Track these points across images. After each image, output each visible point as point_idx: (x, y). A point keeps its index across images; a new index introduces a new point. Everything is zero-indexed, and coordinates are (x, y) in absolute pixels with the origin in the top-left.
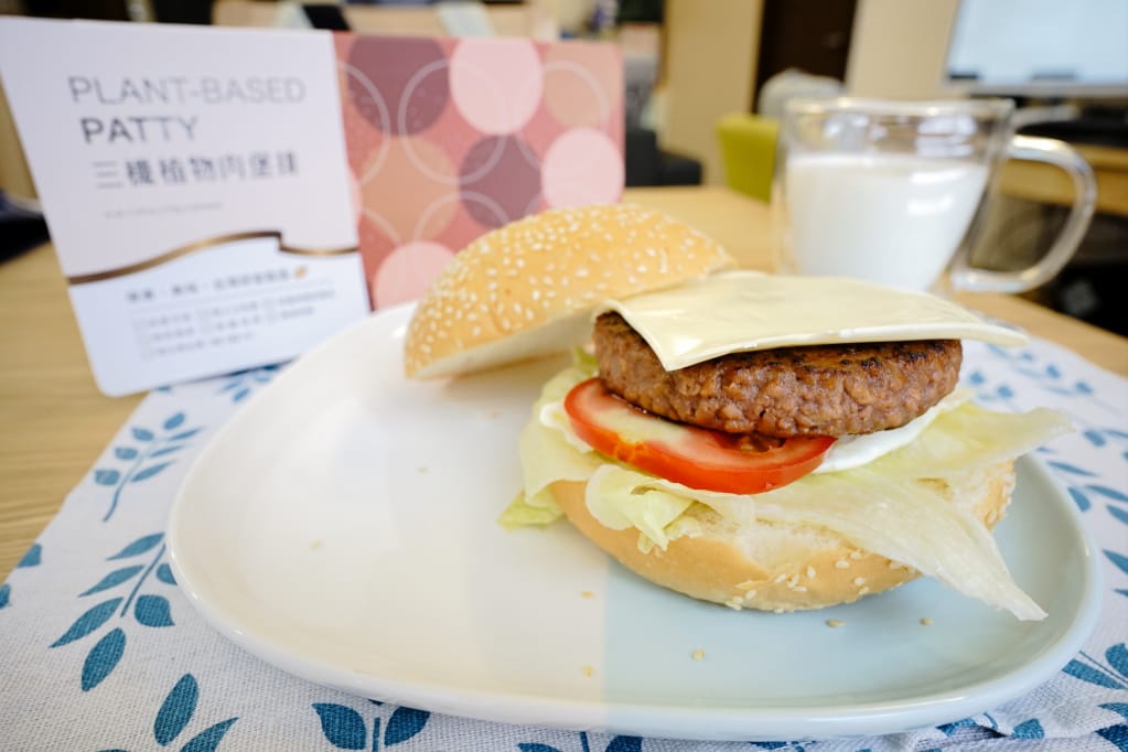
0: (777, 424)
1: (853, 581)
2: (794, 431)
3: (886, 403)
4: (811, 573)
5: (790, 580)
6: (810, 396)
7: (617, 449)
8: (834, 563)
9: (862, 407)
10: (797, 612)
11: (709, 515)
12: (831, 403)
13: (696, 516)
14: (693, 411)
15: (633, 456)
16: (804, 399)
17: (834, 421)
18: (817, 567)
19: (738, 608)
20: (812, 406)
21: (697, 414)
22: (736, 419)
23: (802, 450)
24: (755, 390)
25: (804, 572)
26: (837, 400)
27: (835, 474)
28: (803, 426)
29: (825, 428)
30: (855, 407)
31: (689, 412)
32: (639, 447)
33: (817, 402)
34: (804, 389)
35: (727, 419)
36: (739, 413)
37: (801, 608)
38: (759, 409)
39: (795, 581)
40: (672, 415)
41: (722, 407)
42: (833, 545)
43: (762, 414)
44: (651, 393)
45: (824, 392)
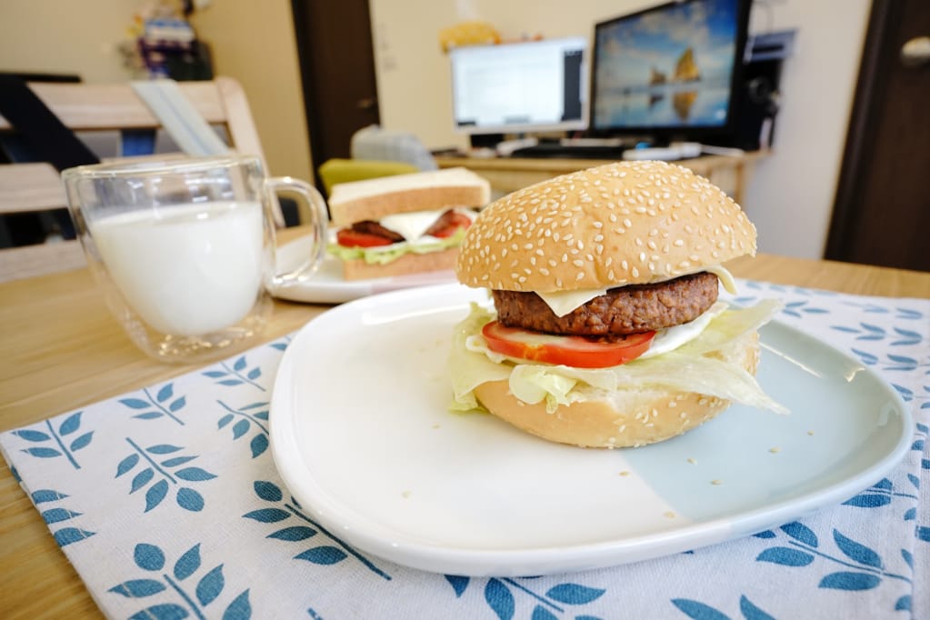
0: (622, 324)
1: (679, 416)
2: (632, 328)
3: (682, 305)
4: (655, 413)
5: (643, 418)
6: (640, 305)
7: (525, 353)
8: (667, 406)
9: (670, 308)
10: (648, 445)
11: (588, 389)
12: (652, 308)
13: (579, 391)
14: (570, 324)
15: (537, 355)
16: (636, 307)
17: (654, 318)
18: (658, 410)
19: (611, 448)
20: (641, 311)
21: (574, 325)
22: (598, 325)
23: (637, 340)
24: (607, 305)
25: (651, 413)
26: (655, 305)
27: (656, 357)
28: (637, 324)
29: (650, 324)
30: (666, 309)
31: (568, 325)
32: (540, 349)
33: (644, 308)
34: (636, 301)
35: (593, 325)
36: (600, 321)
37: (650, 442)
38: (610, 317)
39: (646, 419)
40: (557, 330)
41: (589, 318)
42: (665, 394)
43: (613, 319)
44: (541, 318)
45: (647, 302)
